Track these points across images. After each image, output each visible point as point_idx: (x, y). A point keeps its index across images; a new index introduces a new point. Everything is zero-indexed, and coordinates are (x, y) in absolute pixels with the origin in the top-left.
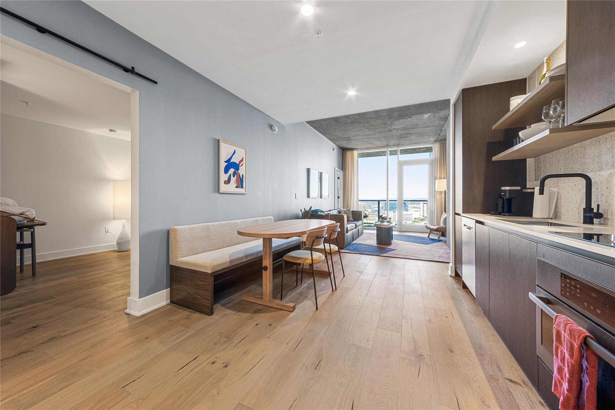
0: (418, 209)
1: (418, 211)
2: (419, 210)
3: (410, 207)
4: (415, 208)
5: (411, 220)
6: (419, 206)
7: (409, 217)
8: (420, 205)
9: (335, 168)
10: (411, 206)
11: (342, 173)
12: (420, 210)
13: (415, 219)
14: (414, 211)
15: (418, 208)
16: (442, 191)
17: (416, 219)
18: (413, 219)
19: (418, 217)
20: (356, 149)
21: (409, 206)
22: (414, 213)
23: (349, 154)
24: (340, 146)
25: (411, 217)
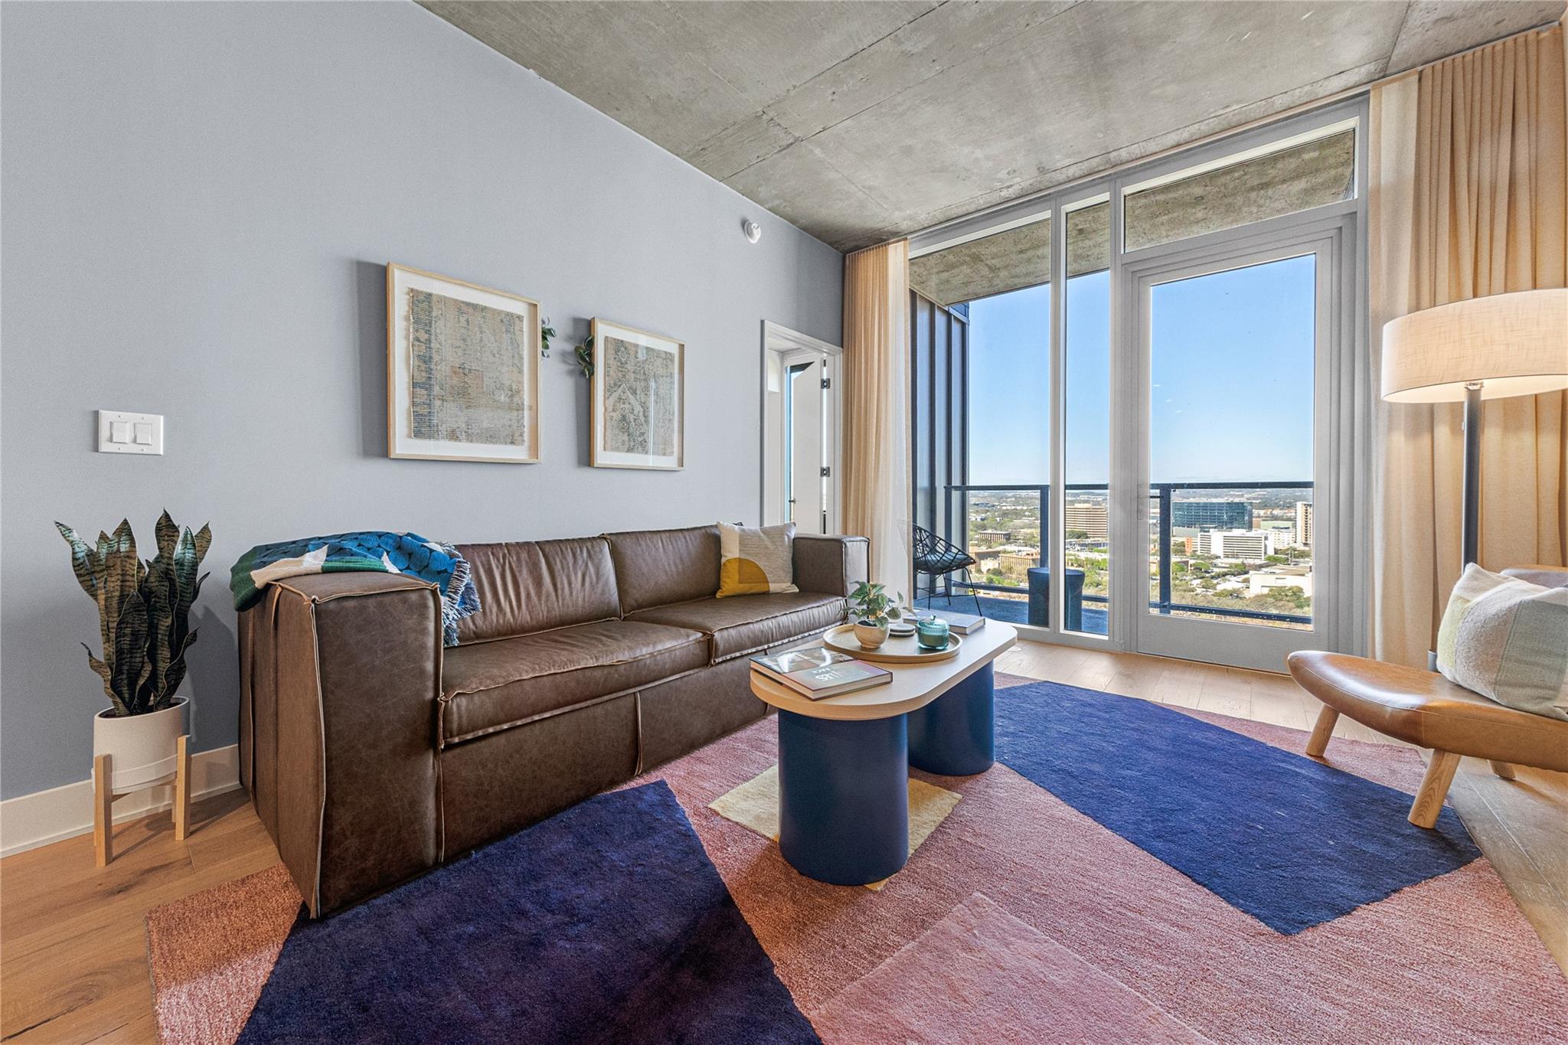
0: (1289, 524)
1: (1288, 528)
2: (1290, 526)
3: (1259, 517)
4: (1275, 518)
5: (1263, 554)
6: (1291, 514)
7: (1256, 545)
8: (1293, 511)
9: (762, 322)
10: (1262, 512)
11: (839, 359)
12: (1295, 526)
13: (1276, 553)
14: (1274, 528)
15: (1289, 519)
16: (1432, 408)
17: (1281, 554)
18: (1271, 552)
19: (1287, 547)
20: (897, 235)
21: (1255, 512)
22: (1273, 536)
23: (867, 262)
24: (803, 221)
25: (1263, 547)
